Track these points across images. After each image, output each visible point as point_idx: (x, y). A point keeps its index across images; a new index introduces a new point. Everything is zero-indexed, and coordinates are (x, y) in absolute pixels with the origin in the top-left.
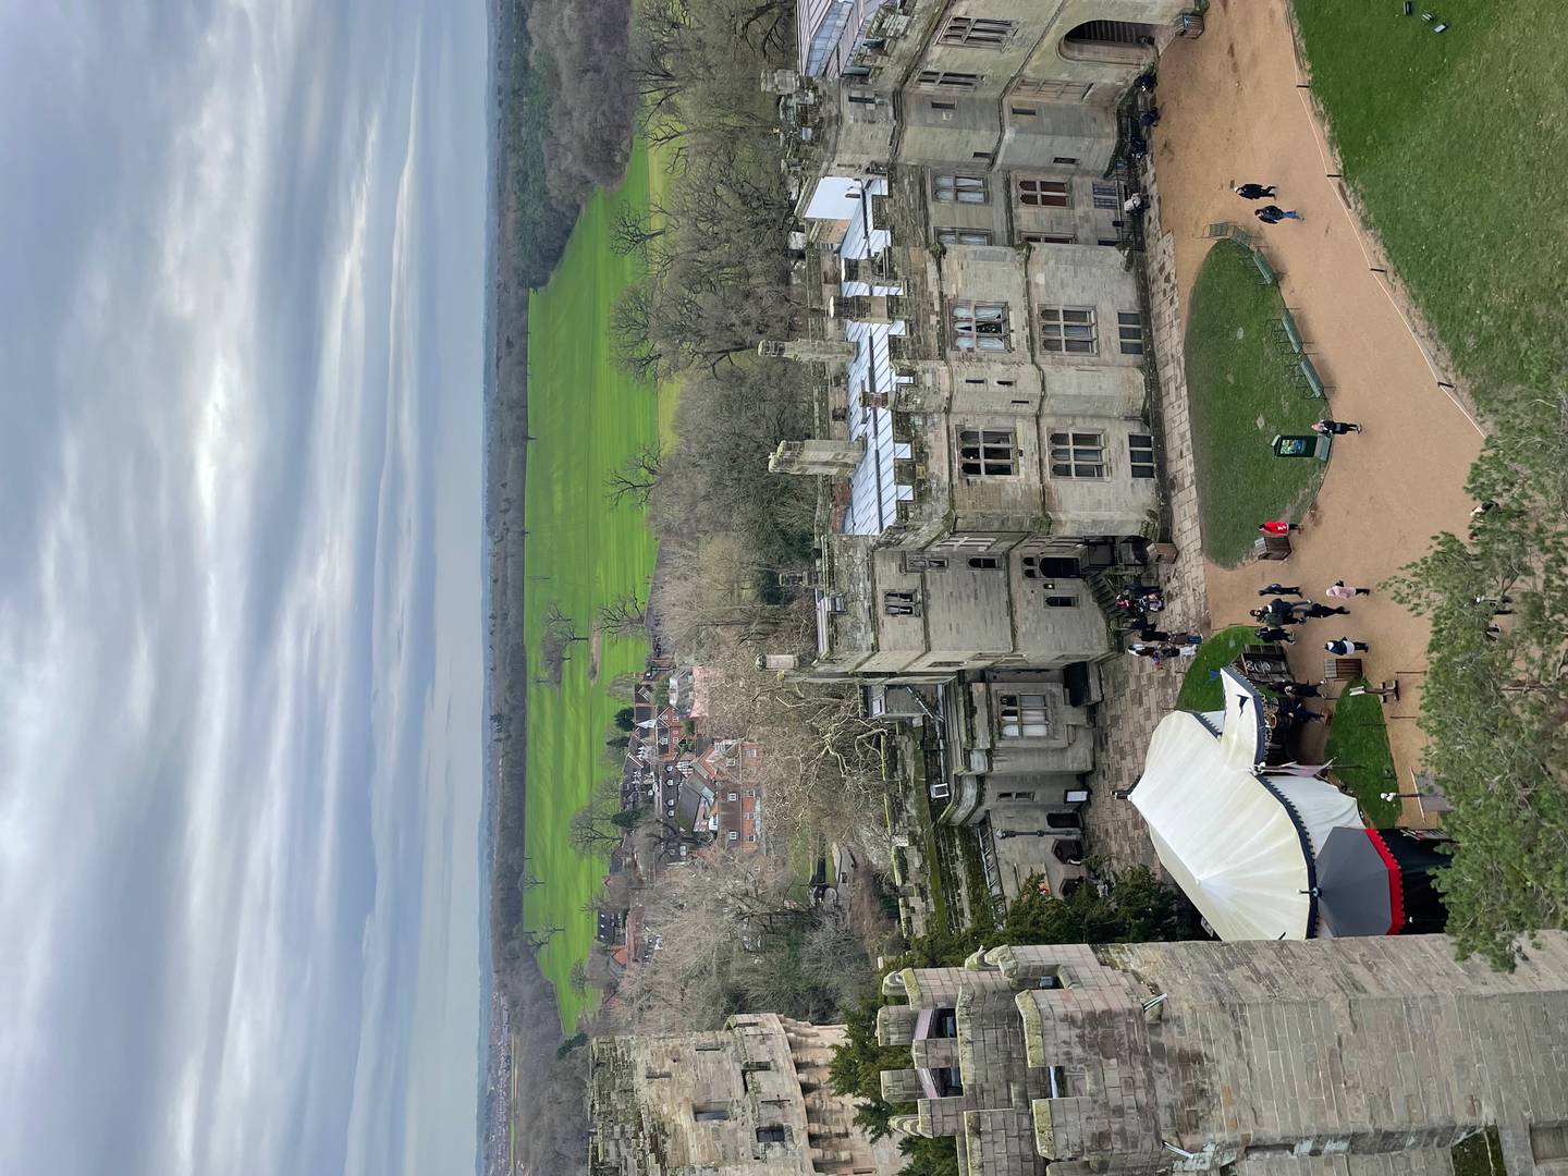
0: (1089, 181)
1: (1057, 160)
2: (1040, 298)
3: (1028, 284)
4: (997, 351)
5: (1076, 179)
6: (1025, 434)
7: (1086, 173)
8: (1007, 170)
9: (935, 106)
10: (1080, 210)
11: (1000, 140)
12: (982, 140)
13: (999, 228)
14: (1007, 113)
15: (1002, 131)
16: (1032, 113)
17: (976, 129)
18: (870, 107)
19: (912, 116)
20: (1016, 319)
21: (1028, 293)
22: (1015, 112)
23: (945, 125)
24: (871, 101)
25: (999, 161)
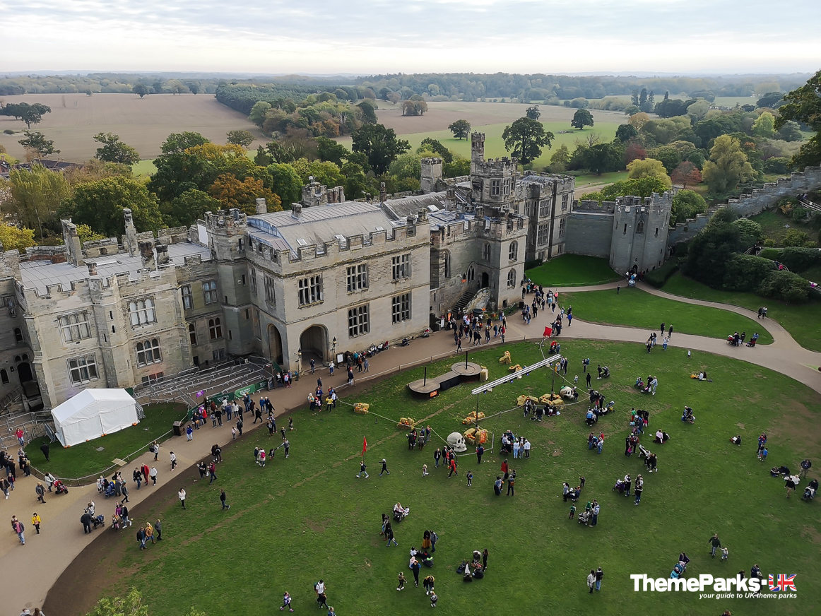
0: (224, 347)
1: (230, 332)
3: (168, 331)
4: (131, 323)
5: (224, 341)
6: (89, 343)
7: (227, 344)
8: (223, 311)
9: (243, 276)
10: (210, 345)
11: (233, 306)
12: (233, 299)
13: (195, 312)
14: (246, 307)
15: (237, 307)
16: (248, 317)
17: (236, 294)
18: (238, 248)
19: (238, 267)
20: (150, 328)
21: (164, 331)
22: (247, 310)
23: (235, 282)
24: (240, 248)
25: (226, 307)
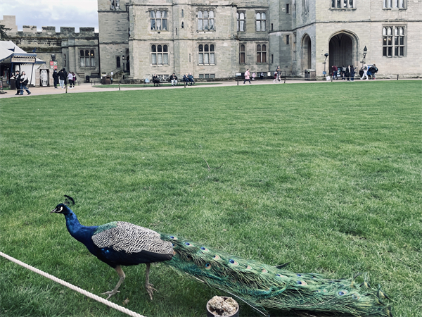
1: (273, 55)
2: (218, 44)
3: (223, 40)
4: (197, 27)
5: (267, 65)
6: (166, 35)
7: (270, 68)
8: (268, 38)
9: (288, 5)
10: (256, 66)
11: (277, 31)
12: (277, 24)
13: (247, 35)
14: (287, 33)
16: (288, 43)
17: (280, 21)
20: (209, 34)
21: (219, 39)
22: (288, 36)
23: (281, 9)
25: (271, 34)
